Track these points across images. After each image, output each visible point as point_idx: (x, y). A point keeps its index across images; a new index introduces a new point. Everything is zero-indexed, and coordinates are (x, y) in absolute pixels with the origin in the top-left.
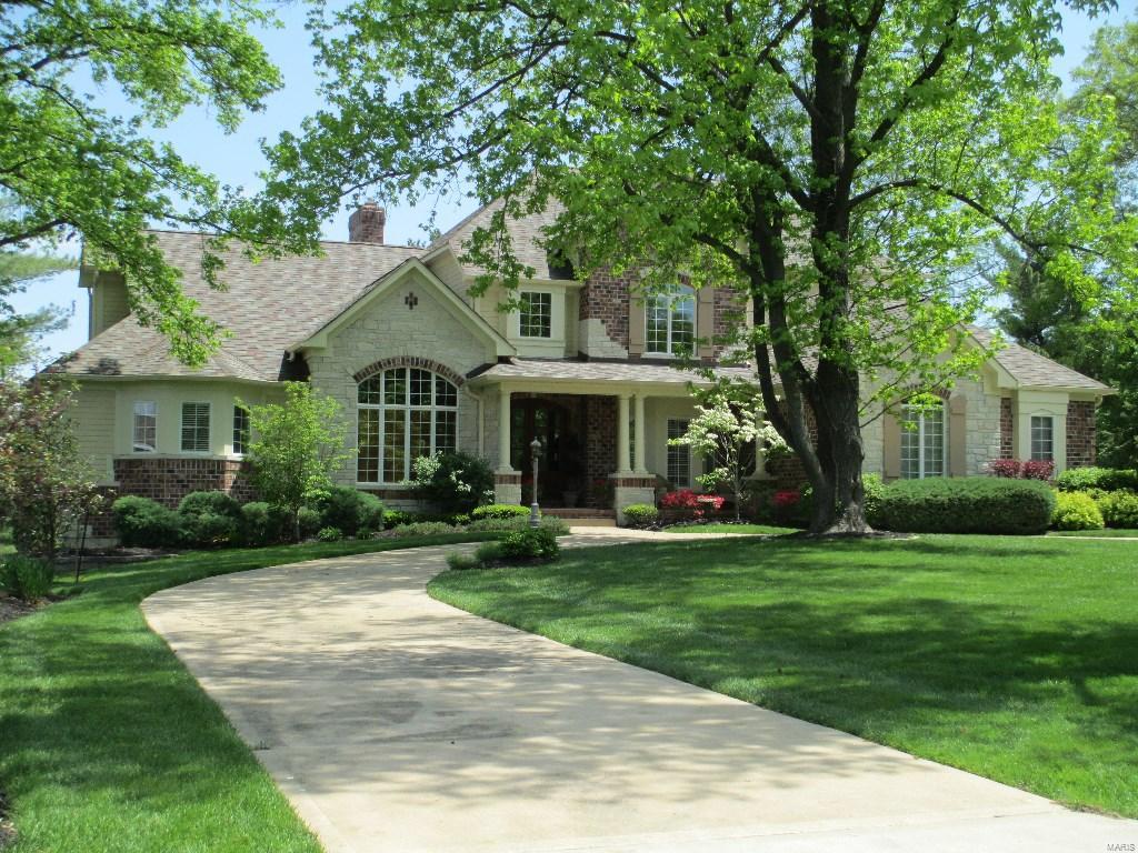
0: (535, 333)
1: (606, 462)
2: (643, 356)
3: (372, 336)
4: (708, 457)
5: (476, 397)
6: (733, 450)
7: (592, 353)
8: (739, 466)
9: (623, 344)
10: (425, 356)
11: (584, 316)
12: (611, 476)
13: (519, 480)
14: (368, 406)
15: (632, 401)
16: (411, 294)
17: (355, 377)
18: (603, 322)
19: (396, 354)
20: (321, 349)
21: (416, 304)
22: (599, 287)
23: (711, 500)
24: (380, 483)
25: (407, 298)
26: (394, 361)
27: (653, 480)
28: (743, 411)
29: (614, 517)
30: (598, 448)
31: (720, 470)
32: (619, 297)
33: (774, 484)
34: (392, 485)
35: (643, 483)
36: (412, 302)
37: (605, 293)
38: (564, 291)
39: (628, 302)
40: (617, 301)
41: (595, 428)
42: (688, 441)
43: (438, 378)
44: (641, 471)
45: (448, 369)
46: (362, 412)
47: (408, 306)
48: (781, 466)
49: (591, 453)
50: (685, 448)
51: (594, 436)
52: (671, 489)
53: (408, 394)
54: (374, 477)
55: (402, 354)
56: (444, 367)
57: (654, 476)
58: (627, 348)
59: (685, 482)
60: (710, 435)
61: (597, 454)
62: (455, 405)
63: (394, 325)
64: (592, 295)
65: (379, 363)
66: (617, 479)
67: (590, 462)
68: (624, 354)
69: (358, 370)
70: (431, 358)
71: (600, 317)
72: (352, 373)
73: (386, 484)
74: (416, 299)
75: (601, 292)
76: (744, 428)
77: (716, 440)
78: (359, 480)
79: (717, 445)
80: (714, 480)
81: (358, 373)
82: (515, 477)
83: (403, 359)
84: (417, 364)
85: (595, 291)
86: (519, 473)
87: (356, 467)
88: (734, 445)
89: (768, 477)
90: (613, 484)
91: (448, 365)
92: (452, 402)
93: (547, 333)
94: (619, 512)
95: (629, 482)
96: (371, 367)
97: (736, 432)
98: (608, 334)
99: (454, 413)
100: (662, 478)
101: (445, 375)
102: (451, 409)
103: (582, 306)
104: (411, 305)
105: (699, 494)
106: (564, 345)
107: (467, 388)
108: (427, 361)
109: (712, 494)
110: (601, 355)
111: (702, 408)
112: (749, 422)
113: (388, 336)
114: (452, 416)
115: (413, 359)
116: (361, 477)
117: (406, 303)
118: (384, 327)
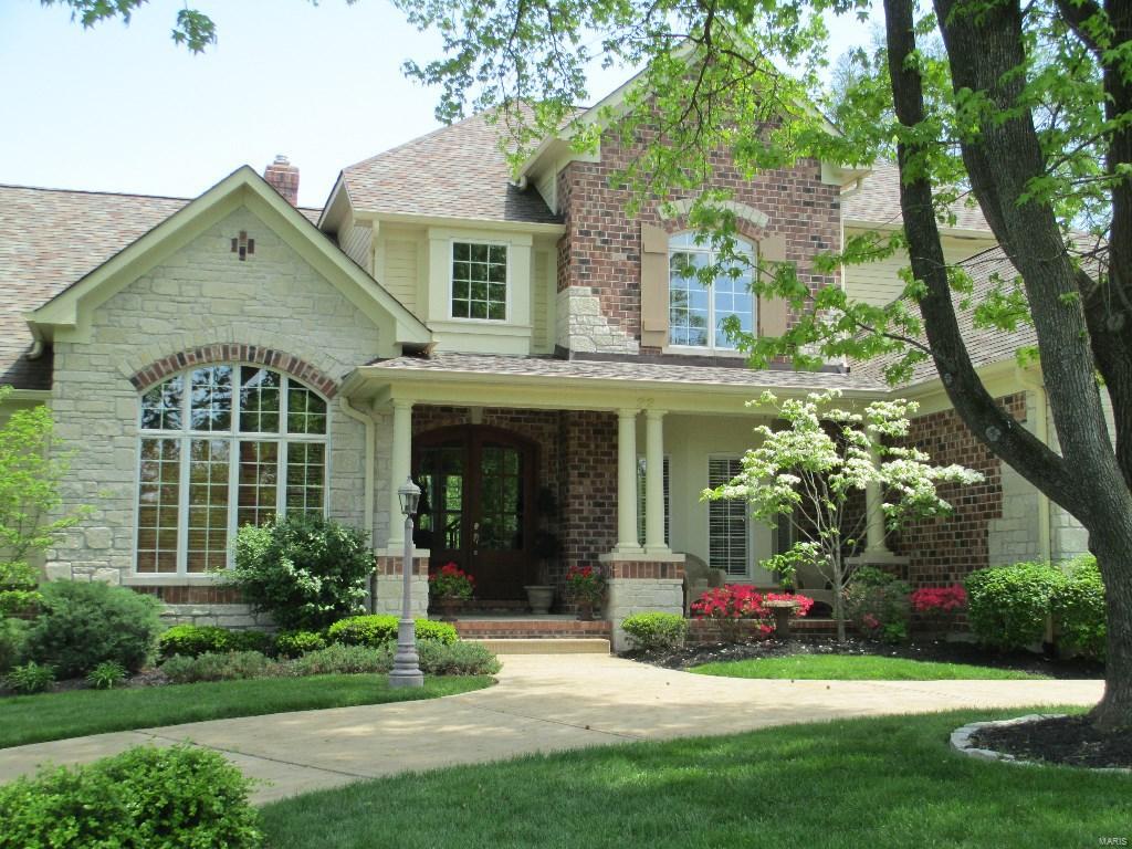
0: (478, 312)
1: (601, 534)
2: (665, 351)
3: (166, 306)
4: (781, 519)
5: (361, 417)
6: (831, 506)
7: (576, 345)
8: (842, 537)
9: (630, 330)
10: (266, 344)
11: (563, 284)
12: (603, 558)
13: (424, 567)
14: (160, 433)
15: (641, 420)
16: (243, 235)
17: (134, 381)
18: (595, 292)
19: (212, 341)
20: (69, 329)
21: (251, 250)
22: (587, 233)
23: (790, 604)
24: (180, 575)
25: (234, 242)
26: (208, 352)
27: (680, 565)
28: (848, 431)
29: (608, 634)
30: (587, 507)
31: (805, 545)
32: (624, 250)
33: (902, 572)
34: (204, 577)
35: (663, 570)
36: (244, 247)
37: (598, 243)
38: (529, 241)
39: (638, 258)
40: (619, 257)
41: (581, 475)
42: (742, 490)
43: (292, 383)
44: (658, 550)
45: (310, 367)
46: (149, 445)
47: (237, 255)
48: (915, 538)
49: (575, 519)
50: (740, 505)
51: (581, 488)
52: (714, 582)
53: (236, 412)
54: (169, 563)
55: (222, 341)
56: (302, 364)
57: (681, 558)
58: (638, 338)
59: (740, 568)
60: (784, 478)
61: (586, 519)
62: (323, 432)
63: (209, 289)
64: (576, 246)
65: (181, 356)
66: (613, 564)
67: (574, 534)
68: (632, 346)
69: (139, 367)
70: (276, 347)
71: (588, 284)
72: (129, 373)
73: (191, 574)
74: (251, 242)
75: (593, 240)
76: (852, 461)
77: (796, 487)
78: (140, 568)
79: (797, 497)
80: (795, 564)
81: (140, 375)
82: (416, 561)
83: (226, 349)
84: (252, 357)
85: (581, 240)
86: (425, 553)
87: (134, 542)
88: (833, 496)
89: (890, 558)
90: (607, 572)
91: (307, 359)
92: (319, 426)
93: (498, 313)
94: (618, 624)
95: (636, 569)
96: (164, 362)
97: (837, 470)
98: (605, 314)
99: (322, 446)
100: (701, 562)
101: (304, 377)
102: (316, 438)
103: (561, 269)
104: (242, 252)
105: (767, 591)
106: (529, 333)
107: (343, 401)
108: (270, 353)
109: (790, 591)
110: (592, 349)
111: (768, 432)
112: (859, 453)
113: (198, 308)
114: (317, 451)
115: (243, 348)
116: (144, 564)
117: (234, 250)
118: (191, 291)
